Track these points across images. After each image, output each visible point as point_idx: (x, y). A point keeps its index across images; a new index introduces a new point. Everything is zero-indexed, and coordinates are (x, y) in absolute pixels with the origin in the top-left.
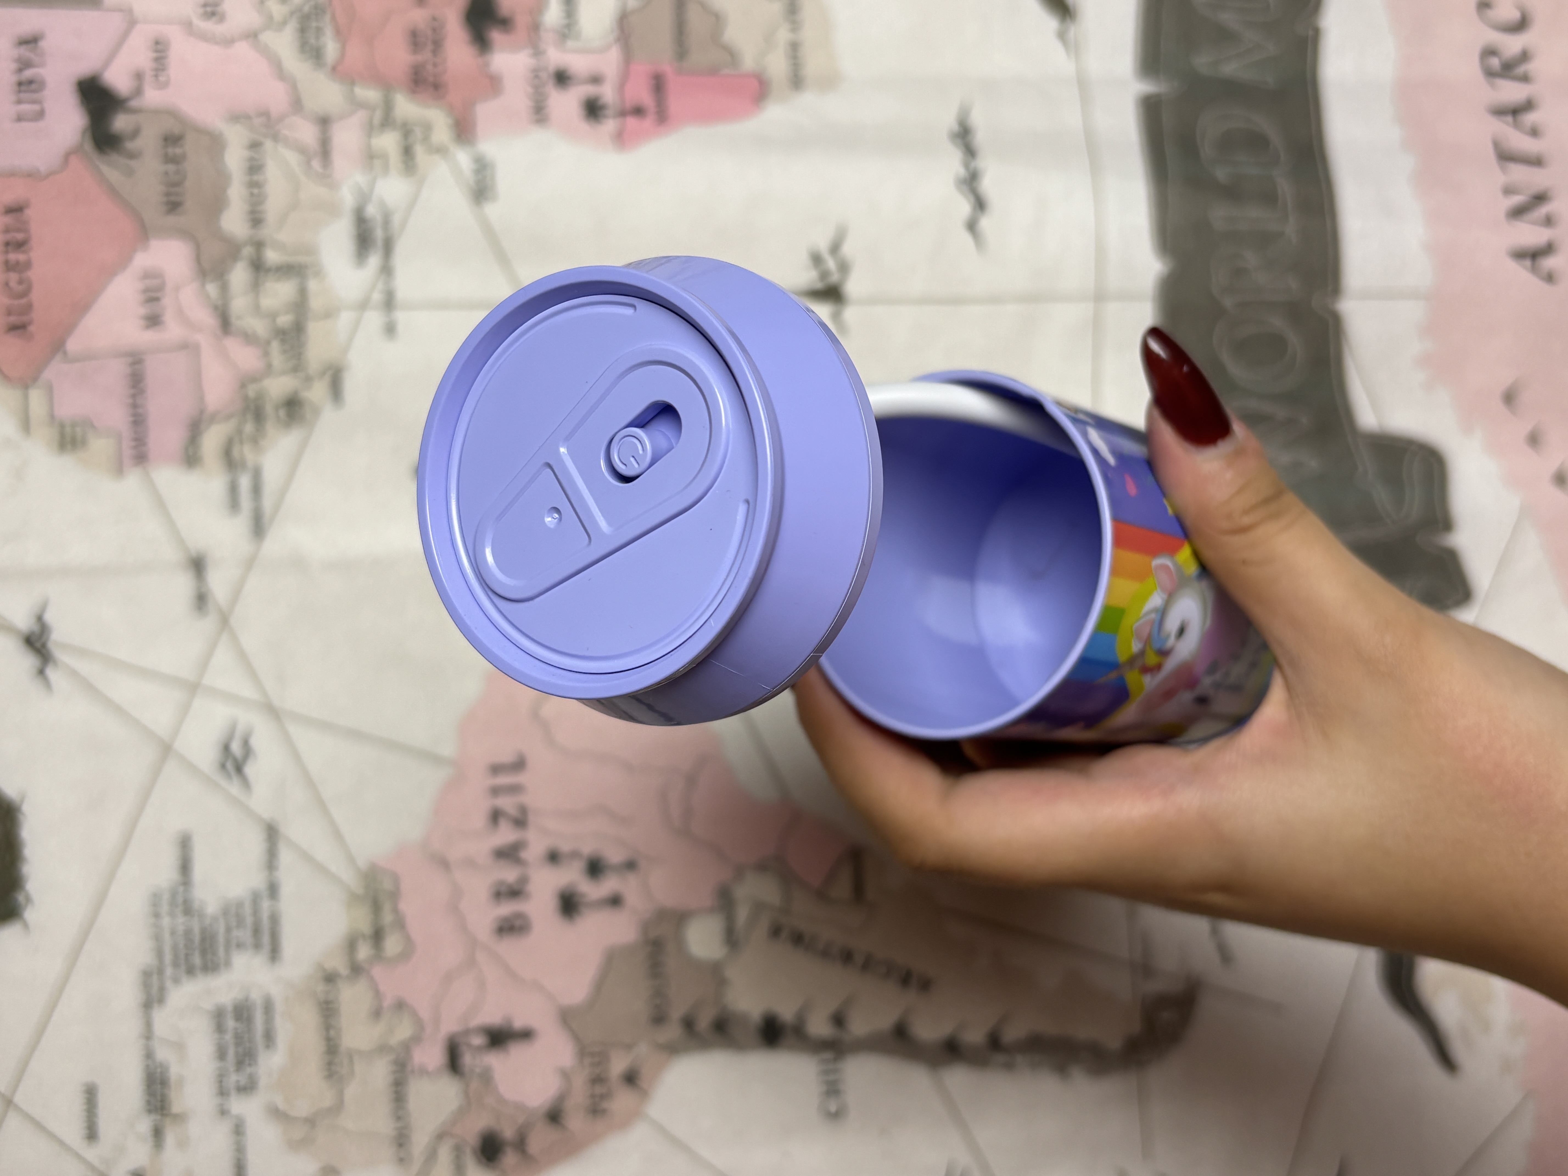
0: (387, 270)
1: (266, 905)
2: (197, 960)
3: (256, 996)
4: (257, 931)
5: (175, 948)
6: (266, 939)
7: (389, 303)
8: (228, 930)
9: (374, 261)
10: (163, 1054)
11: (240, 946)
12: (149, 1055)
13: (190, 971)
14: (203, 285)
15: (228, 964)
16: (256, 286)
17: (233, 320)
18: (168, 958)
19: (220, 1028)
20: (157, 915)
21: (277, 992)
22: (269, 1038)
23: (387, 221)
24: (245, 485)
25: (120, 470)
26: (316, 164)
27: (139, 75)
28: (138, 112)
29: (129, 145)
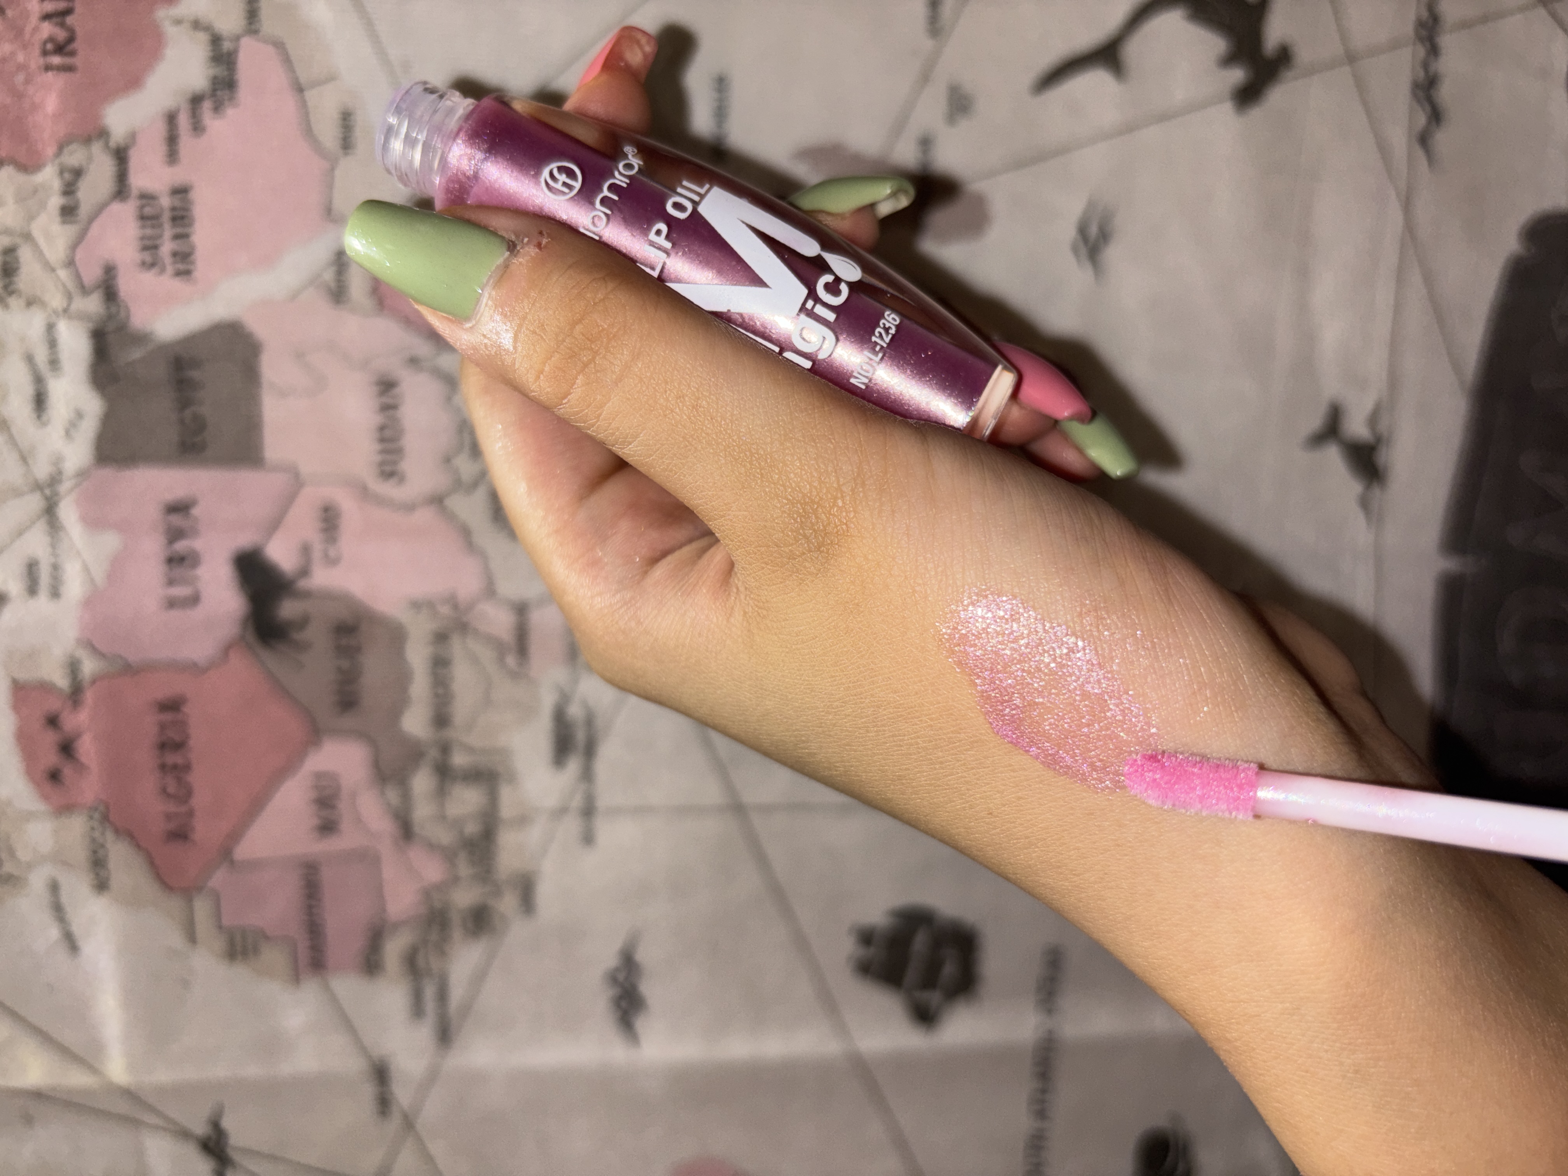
0: (587, 774)
7: (588, 811)
9: (573, 765)
14: (382, 792)
16: (441, 793)
17: (417, 829)
23: (590, 722)
24: (430, 992)
25: (296, 978)
26: (511, 660)
27: (306, 549)
28: (307, 595)
29: (296, 634)
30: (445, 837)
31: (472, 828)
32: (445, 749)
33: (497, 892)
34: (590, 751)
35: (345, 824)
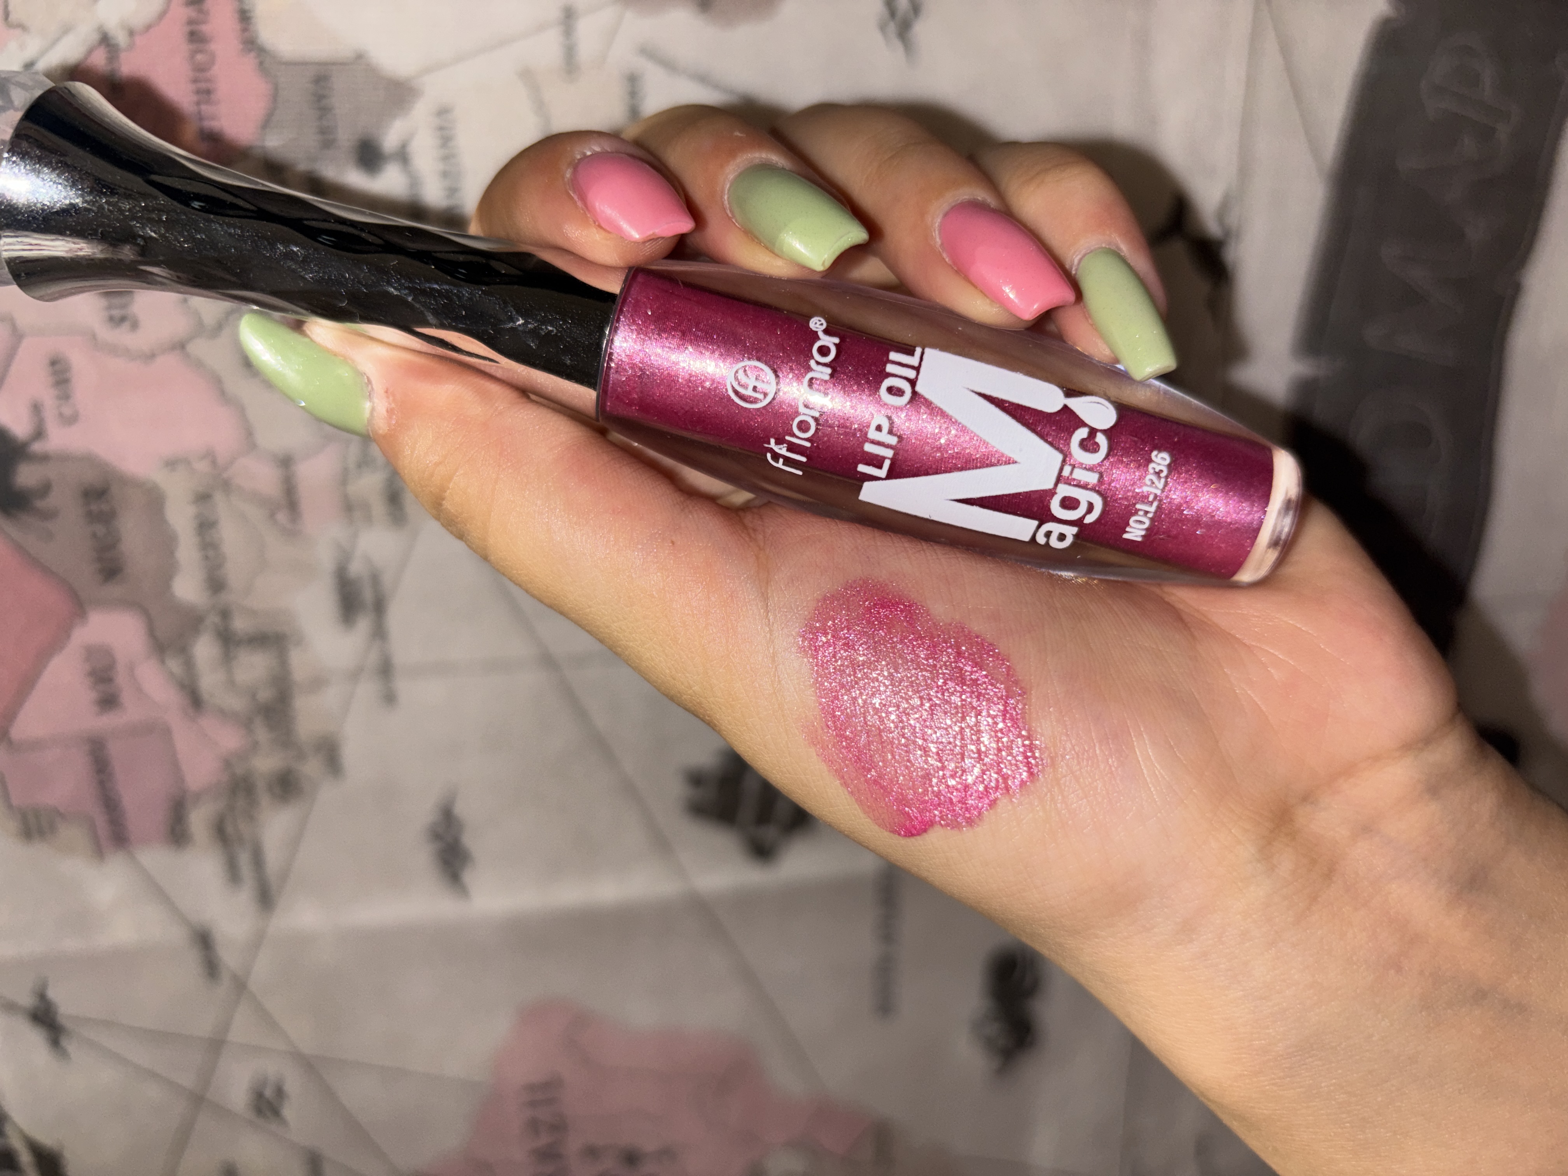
0: (379, 632)
7: (386, 671)
9: (364, 624)
14: (163, 662)
16: (227, 659)
17: (206, 698)
23: (375, 579)
24: (244, 859)
25: (99, 853)
26: (282, 517)
27: (36, 408)
28: (45, 458)
29: (40, 504)
30: (236, 703)
31: (265, 695)
32: (225, 614)
33: (301, 756)
34: (379, 607)
35: (127, 697)
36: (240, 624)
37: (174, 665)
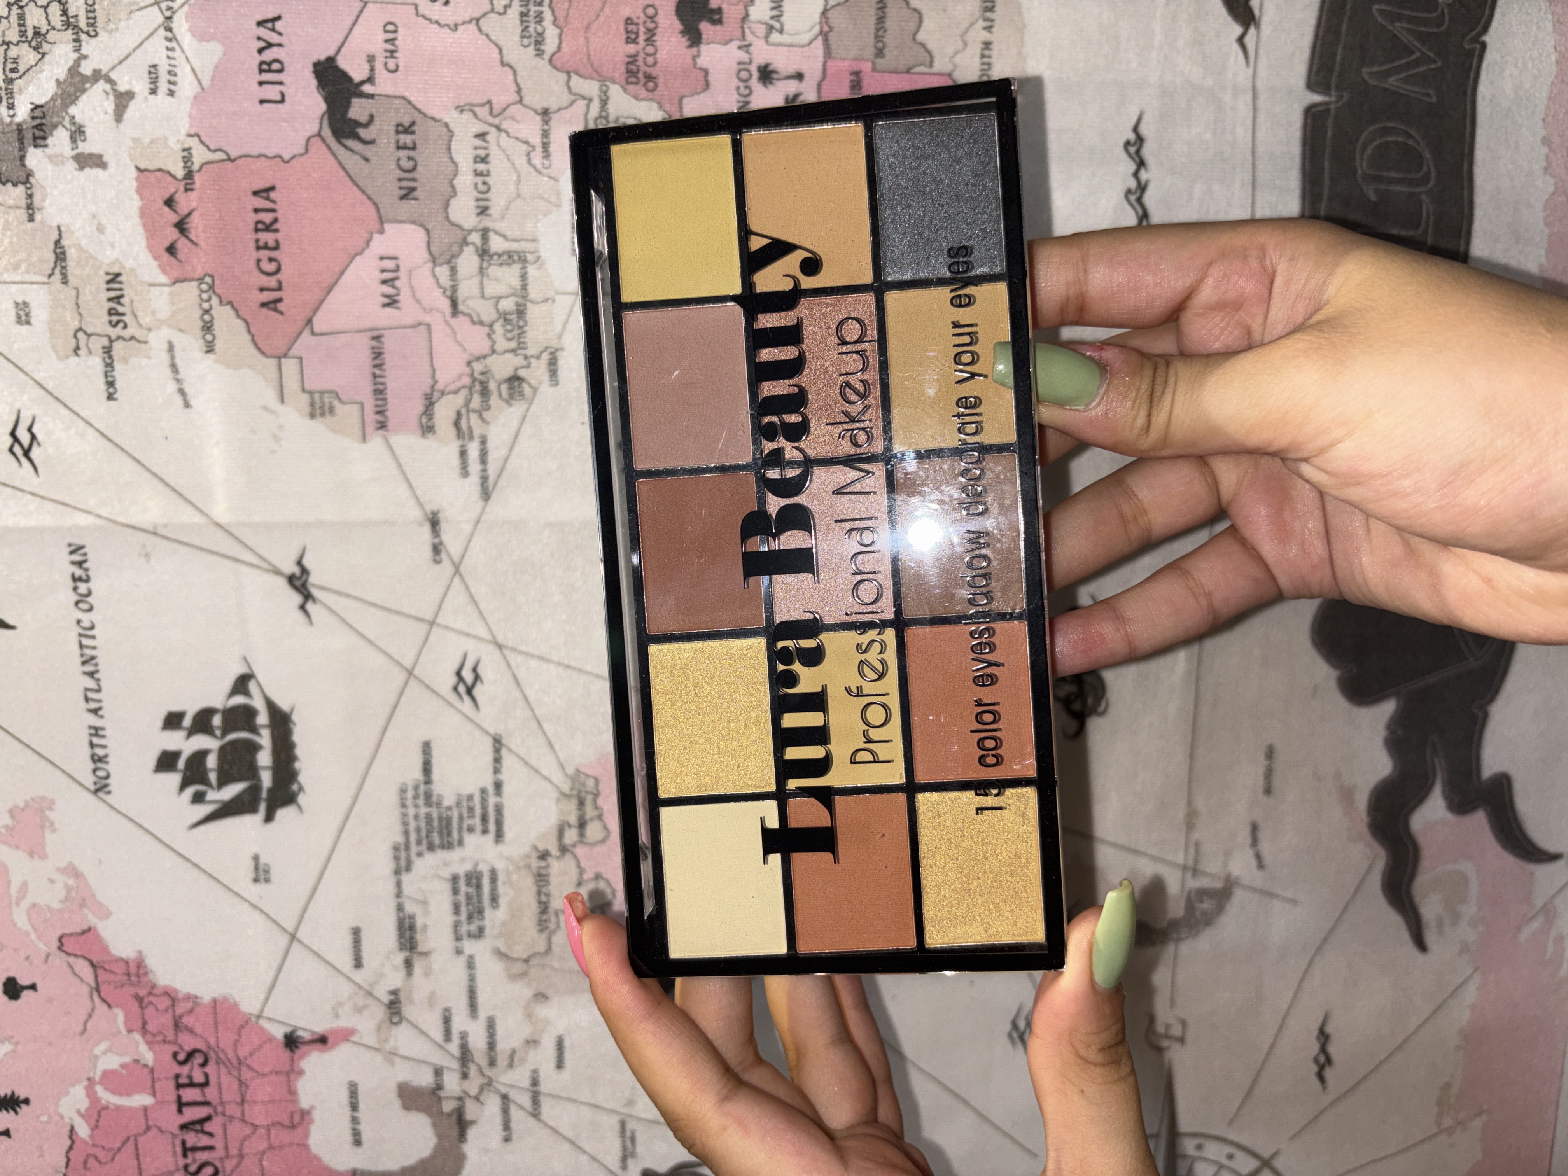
1: (492, 800)
2: (437, 841)
3: (484, 868)
4: (484, 819)
5: (418, 830)
6: (492, 827)
8: (461, 818)
10: (410, 908)
11: (471, 830)
12: (400, 908)
13: (431, 848)
14: (434, 269)
15: (461, 843)
16: (482, 270)
17: (462, 303)
18: (413, 837)
19: (456, 891)
20: (404, 806)
21: (500, 866)
22: (494, 899)
24: (473, 451)
25: (364, 436)
27: (371, 59)
28: (371, 96)
29: (362, 132)
31: (508, 305)
33: (528, 364)
35: (404, 297)
36: (496, 244)
37: (443, 272)
